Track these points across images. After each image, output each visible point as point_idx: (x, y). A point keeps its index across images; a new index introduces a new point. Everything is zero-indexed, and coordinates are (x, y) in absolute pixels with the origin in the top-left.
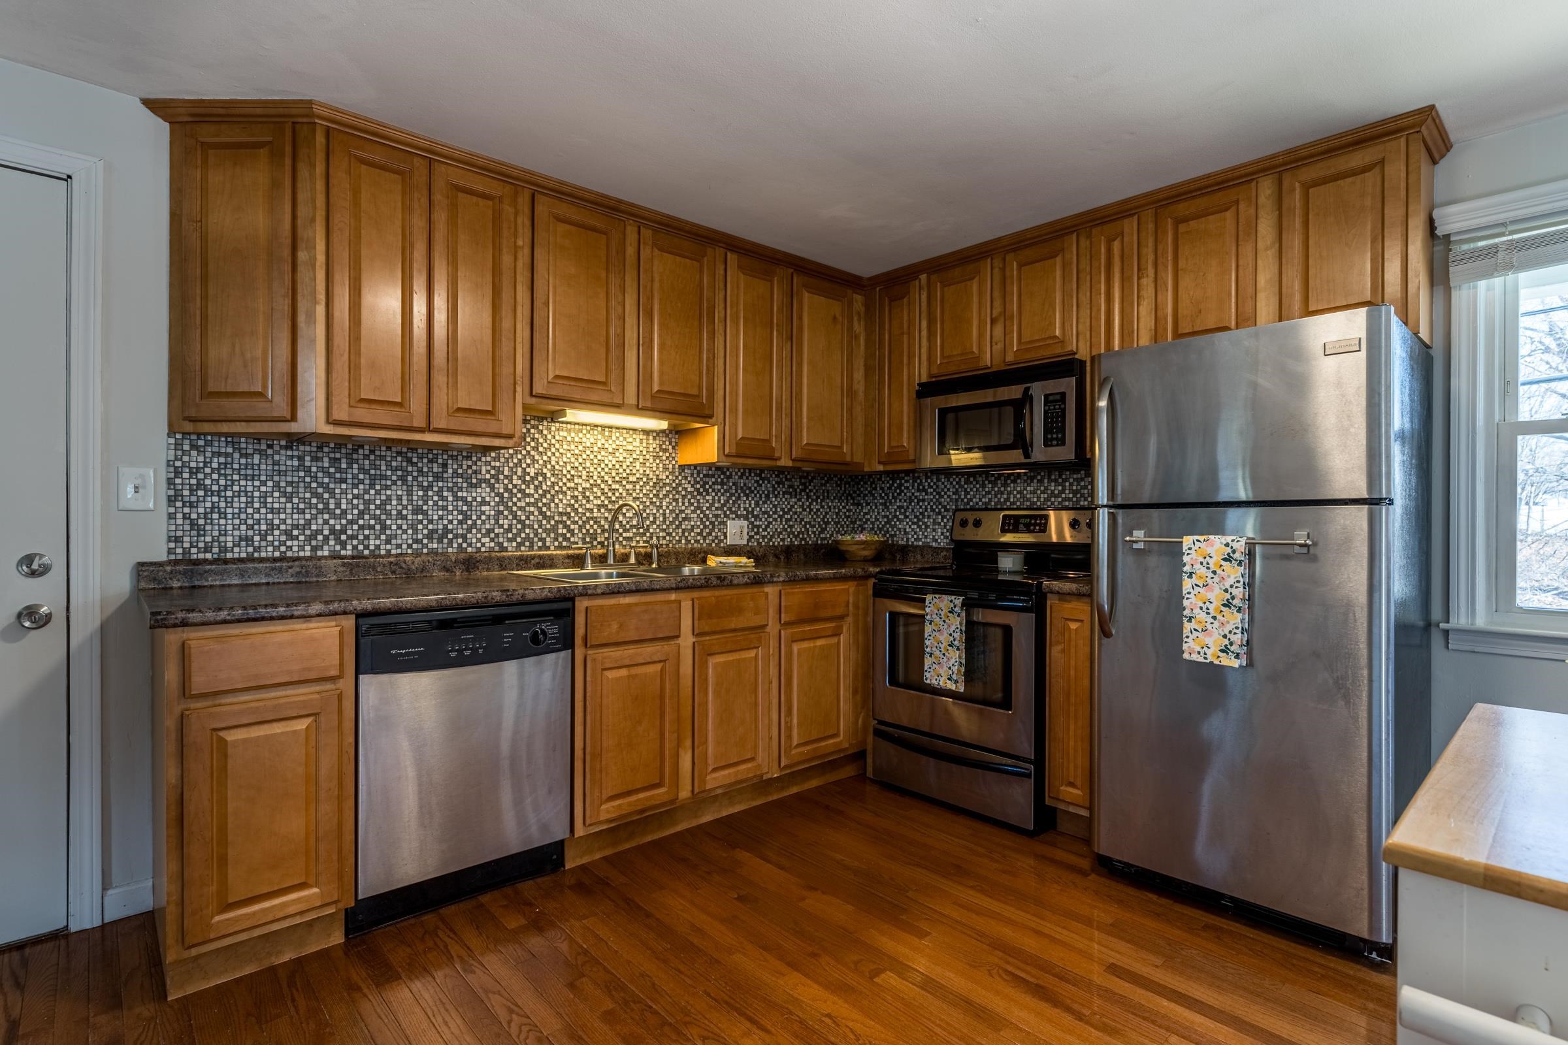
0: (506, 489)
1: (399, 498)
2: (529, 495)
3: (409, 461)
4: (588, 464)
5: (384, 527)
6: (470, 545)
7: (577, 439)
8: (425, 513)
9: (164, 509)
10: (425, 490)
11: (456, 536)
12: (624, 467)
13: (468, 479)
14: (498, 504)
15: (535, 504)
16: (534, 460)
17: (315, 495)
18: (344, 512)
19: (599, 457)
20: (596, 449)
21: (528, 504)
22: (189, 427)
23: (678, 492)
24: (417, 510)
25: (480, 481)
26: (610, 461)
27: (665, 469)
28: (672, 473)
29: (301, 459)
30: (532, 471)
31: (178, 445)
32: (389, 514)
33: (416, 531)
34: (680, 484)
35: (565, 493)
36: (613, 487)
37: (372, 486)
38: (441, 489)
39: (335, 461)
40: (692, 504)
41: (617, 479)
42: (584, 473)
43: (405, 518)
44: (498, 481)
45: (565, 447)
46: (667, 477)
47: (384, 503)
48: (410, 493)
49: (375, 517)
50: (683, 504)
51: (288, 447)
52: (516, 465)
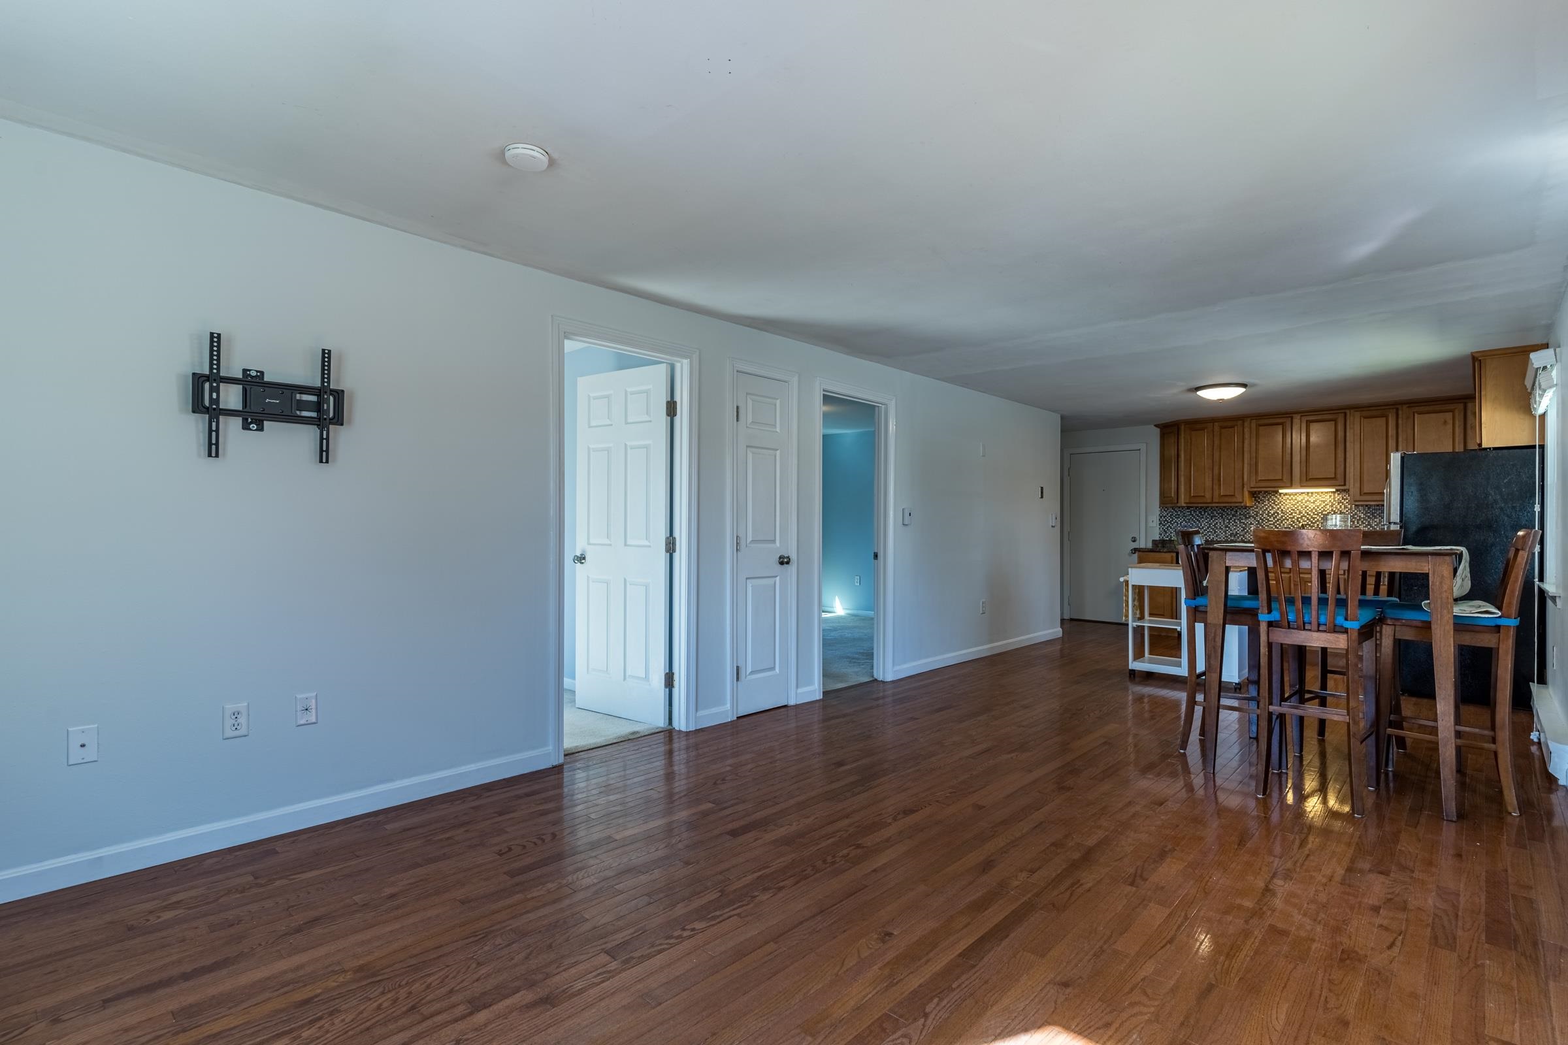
0: (1261, 519)
1: (1220, 523)
2: (1271, 521)
3: (1224, 511)
4: (1300, 508)
5: (1215, 532)
6: (1246, 538)
7: (1294, 498)
8: (1229, 528)
9: (1159, 527)
10: (1229, 520)
11: (1240, 535)
12: (1320, 508)
13: (1245, 516)
14: (1256, 524)
15: (1273, 524)
16: (1273, 508)
17: (1195, 522)
18: (1203, 528)
19: (1306, 505)
20: (1304, 501)
21: (1271, 524)
22: (1162, 505)
23: (1355, 518)
24: (1227, 527)
25: (1250, 517)
26: (1312, 506)
27: (1345, 507)
28: (1351, 509)
29: (1191, 512)
30: (1272, 512)
31: (1161, 510)
32: (1217, 528)
33: (1226, 533)
34: (1356, 514)
35: (1288, 520)
36: (1314, 516)
37: (1212, 519)
38: (1235, 520)
39: (1200, 512)
40: (1364, 523)
41: (1316, 513)
42: (1298, 511)
43: (1222, 529)
44: (1257, 516)
45: (1288, 501)
46: (1347, 511)
47: (1215, 524)
48: (1224, 521)
49: (1213, 529)
50: (1358, 523)
51: (1188, 509)
52: (1265, 510)
